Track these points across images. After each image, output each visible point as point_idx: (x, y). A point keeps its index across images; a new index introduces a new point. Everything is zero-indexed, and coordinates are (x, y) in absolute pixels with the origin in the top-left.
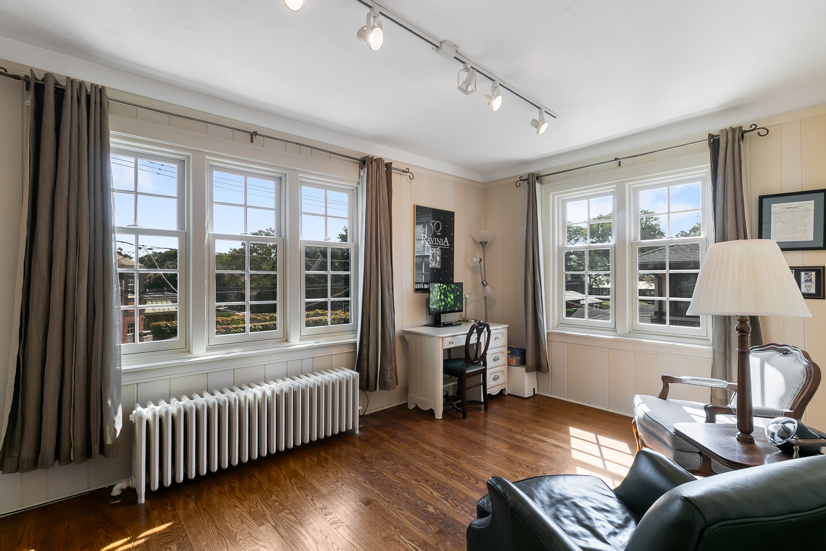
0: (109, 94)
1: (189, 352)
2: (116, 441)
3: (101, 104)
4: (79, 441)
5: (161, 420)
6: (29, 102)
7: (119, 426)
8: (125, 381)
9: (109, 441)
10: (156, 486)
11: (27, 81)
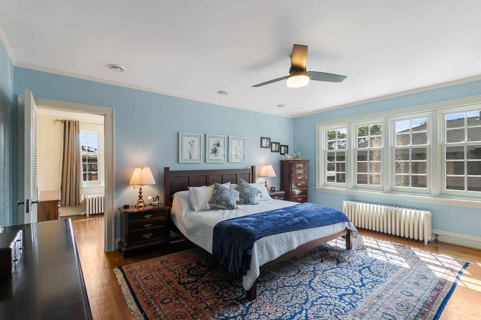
0: (80, 121)
1: (100, 184)
2: (82, 202)
3: (78, 125)
4: (74, 201)
5: (92, 199)
6: (63, 125)
7: (83, 199)
8: (84, 190)
9: (80, 202)
10: (91, 213)
11: (62, 121)
